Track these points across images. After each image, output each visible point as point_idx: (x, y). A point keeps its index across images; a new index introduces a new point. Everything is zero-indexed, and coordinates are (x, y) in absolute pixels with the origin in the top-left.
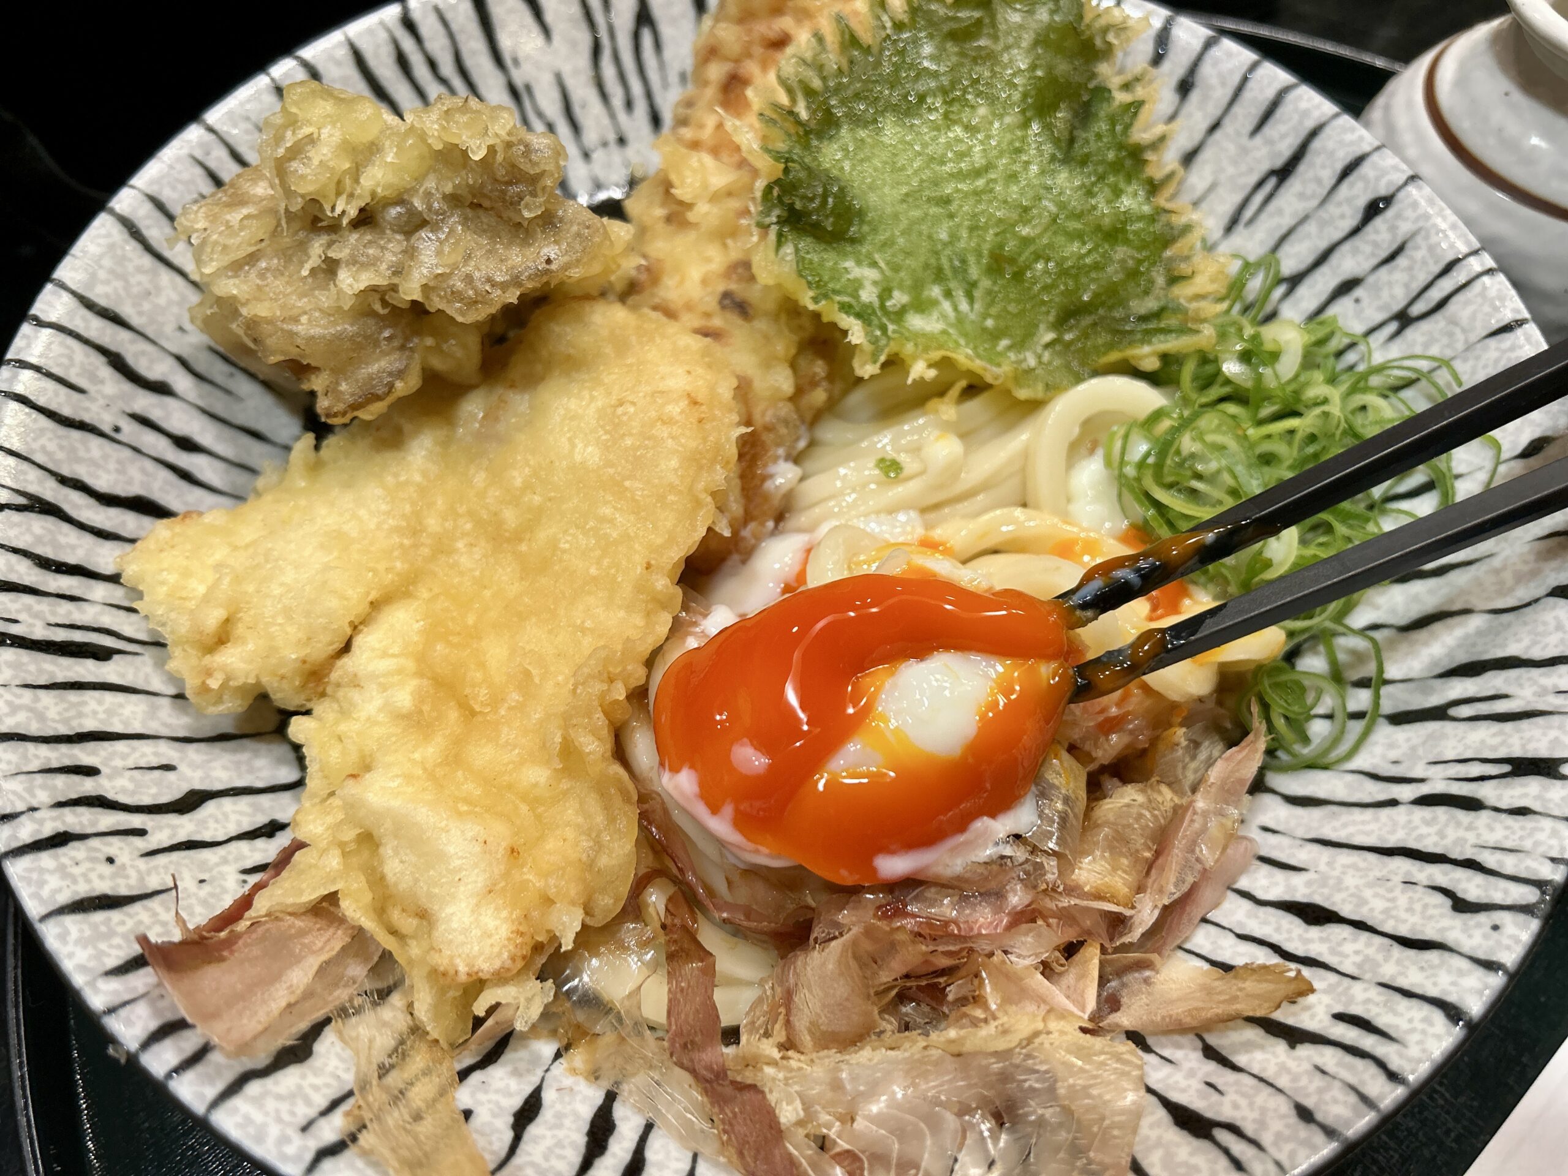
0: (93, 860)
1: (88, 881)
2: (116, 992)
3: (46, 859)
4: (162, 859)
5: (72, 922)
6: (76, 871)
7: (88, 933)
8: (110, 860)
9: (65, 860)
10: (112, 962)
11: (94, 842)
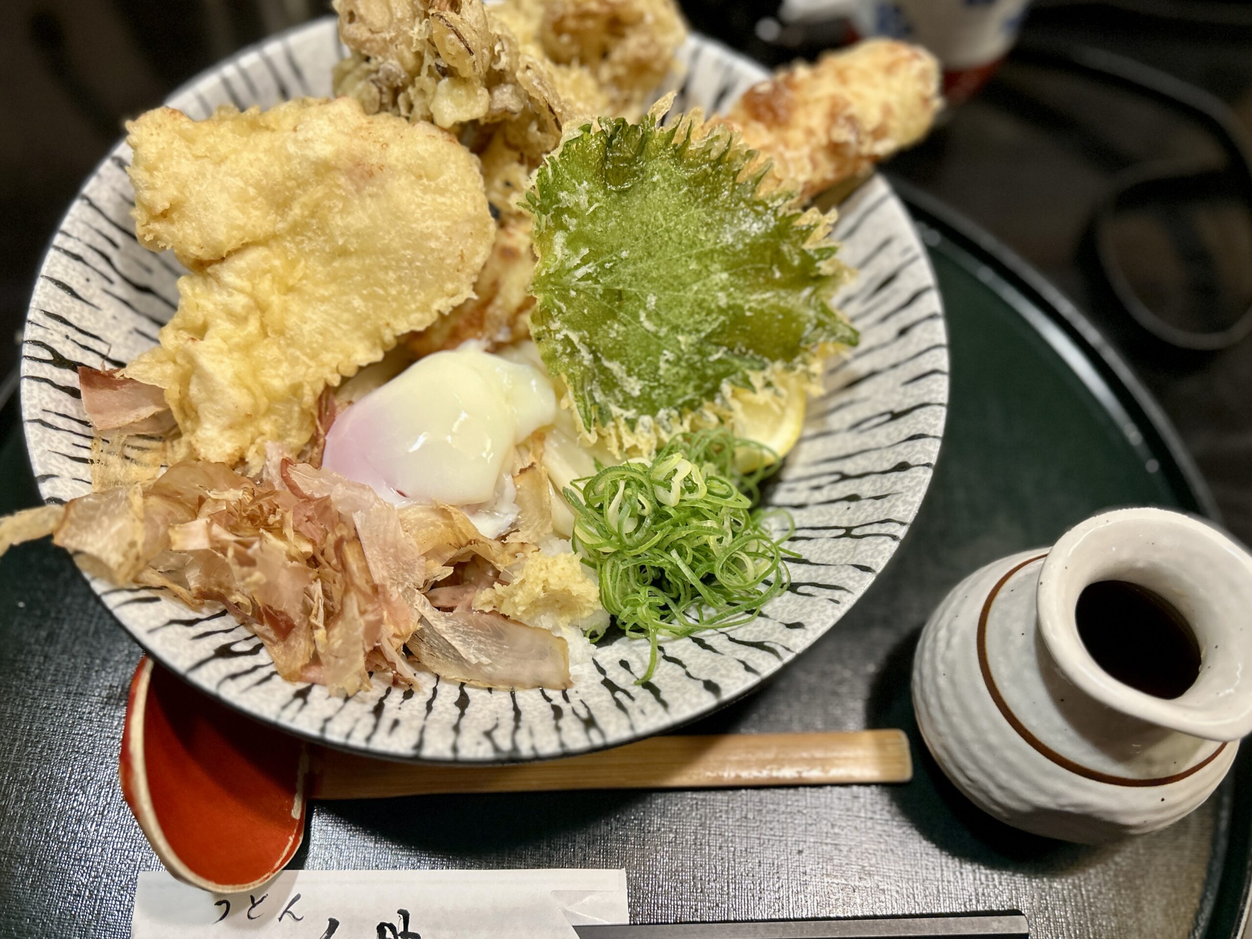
0: (81, 274)
1: (71, 279)
2: (39, 319)
3: (65, 259)
4: (108, 298)
5: (51, 286)
6: (72, 273)
7: (51, 294)
8: (88, 280)
9: (71, 266)
10: (48, 310)
11: (88, 269)
